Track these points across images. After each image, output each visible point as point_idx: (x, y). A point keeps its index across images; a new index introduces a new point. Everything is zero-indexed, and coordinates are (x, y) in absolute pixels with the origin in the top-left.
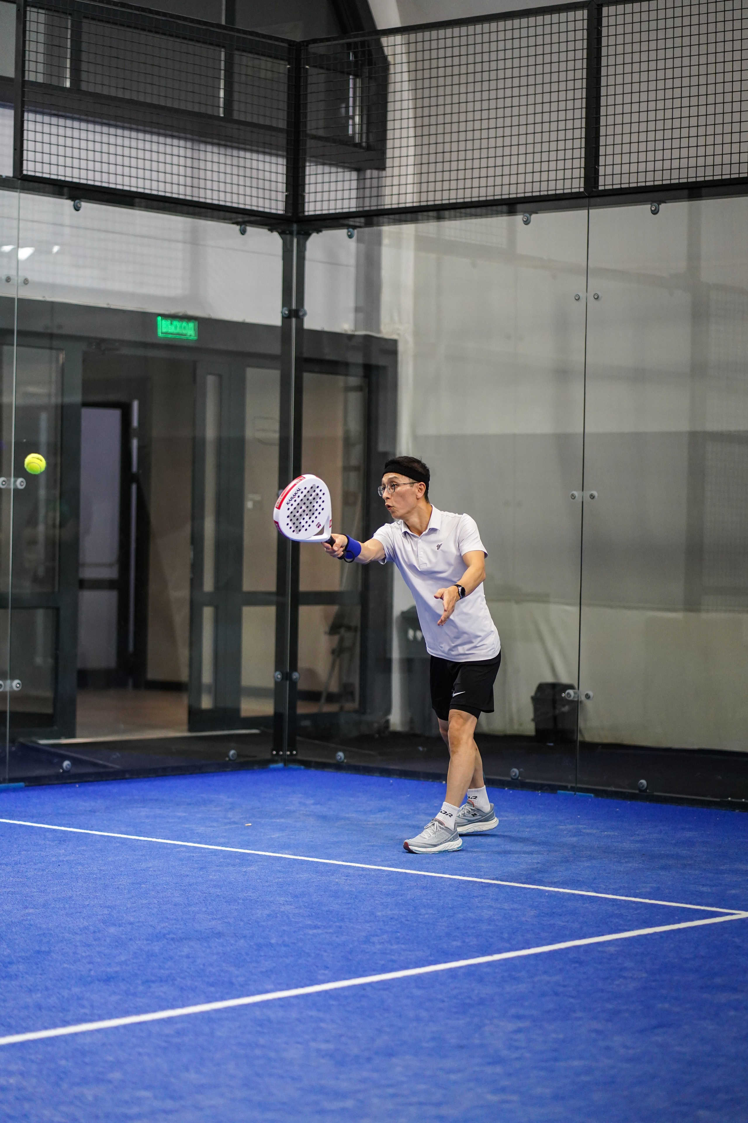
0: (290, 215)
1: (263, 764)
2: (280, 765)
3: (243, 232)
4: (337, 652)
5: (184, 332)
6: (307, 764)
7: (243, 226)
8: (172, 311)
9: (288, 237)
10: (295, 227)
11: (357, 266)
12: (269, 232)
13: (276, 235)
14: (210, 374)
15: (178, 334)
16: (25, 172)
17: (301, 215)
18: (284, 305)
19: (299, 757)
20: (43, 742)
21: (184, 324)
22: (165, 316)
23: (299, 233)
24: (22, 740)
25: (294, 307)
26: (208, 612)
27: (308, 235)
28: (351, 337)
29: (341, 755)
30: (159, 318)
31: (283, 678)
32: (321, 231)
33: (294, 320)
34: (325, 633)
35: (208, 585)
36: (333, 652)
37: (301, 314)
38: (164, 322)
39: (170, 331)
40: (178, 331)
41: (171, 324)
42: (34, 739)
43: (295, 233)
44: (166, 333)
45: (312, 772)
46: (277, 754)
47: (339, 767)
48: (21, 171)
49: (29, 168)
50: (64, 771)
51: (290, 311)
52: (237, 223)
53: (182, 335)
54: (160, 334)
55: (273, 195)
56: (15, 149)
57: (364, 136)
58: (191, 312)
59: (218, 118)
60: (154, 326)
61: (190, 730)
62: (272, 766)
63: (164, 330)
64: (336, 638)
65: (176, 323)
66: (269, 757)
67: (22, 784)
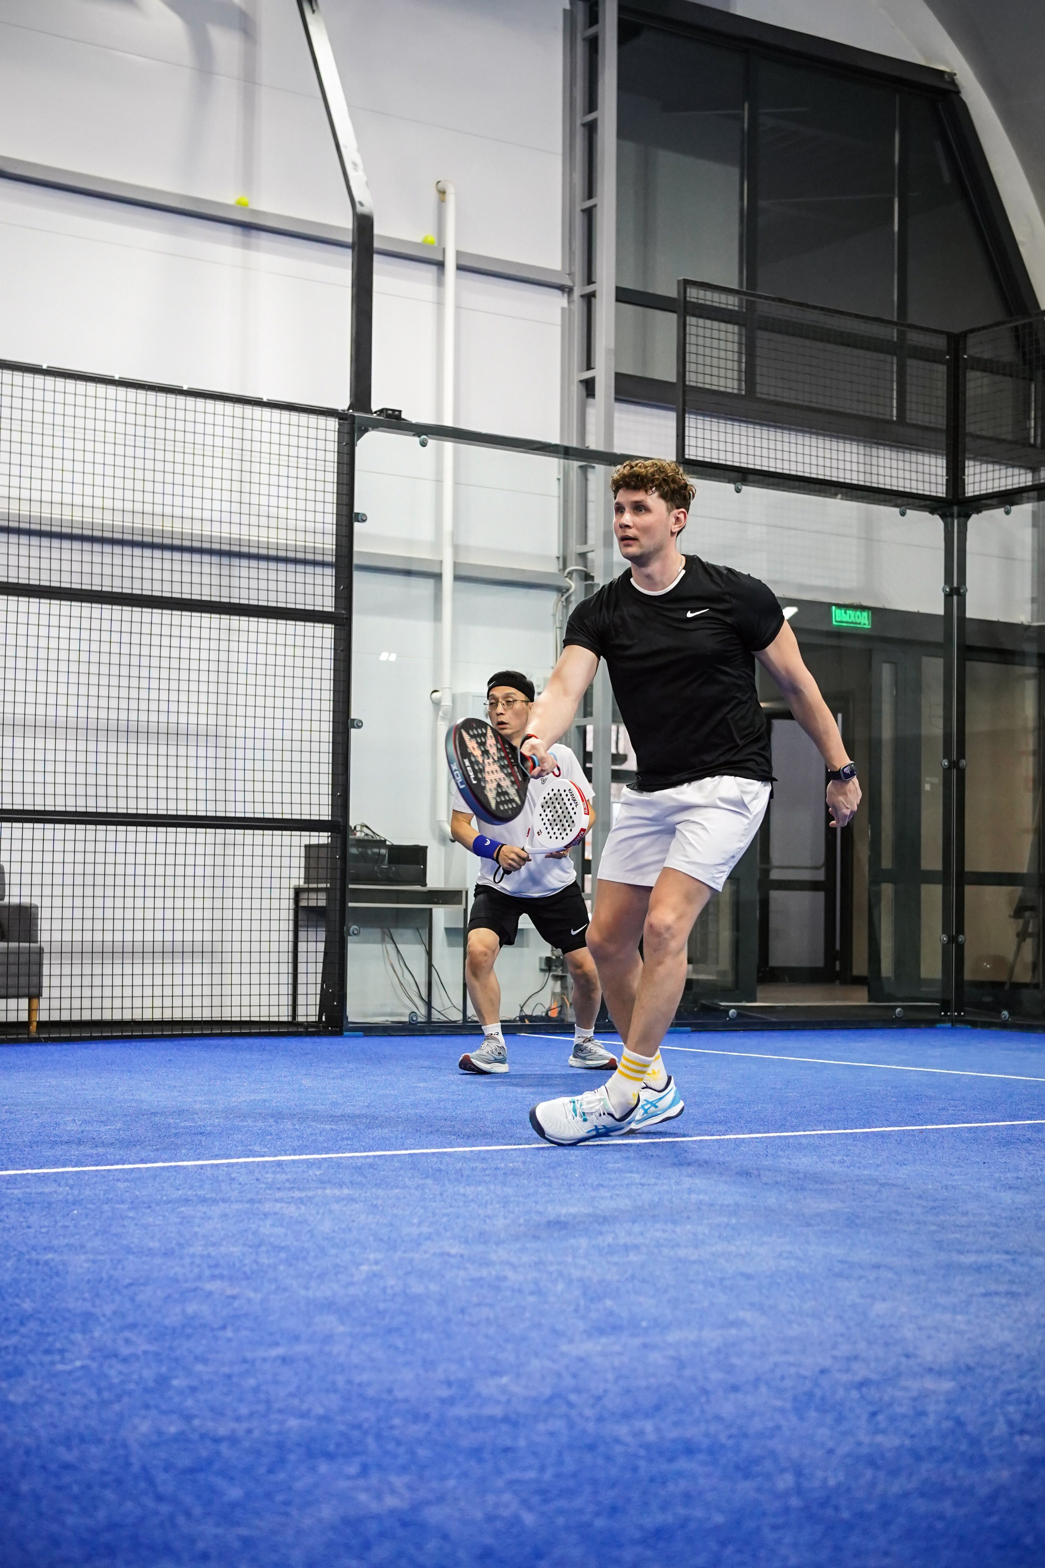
0: (951, 497)
1: (931, 1024)
2: (949, 1025)
3: (903, 514)
4: (1022, 936)
5: (858, 621)
6: (974, 1024)
7: (903, 508)
8: (847, 602)
9: (949, 519)
10: (955, 509)
11: (1033, 560)
12: (930, 515)
13: (937, 517)
14: (885, 662)
15: (852, 623)
16: (687, 457)
17: (960, 497)
18: (946, 583)
19: (968, 1018)
20: (722, 1004)
21: (858, 613)
22: (839, 606)
23: (959, 516)
24: (704, 1002)
25: (955, 585)
26: (887, 890)
27: (968, 516)
28: (1026, 628)
29: (1005, 1013)
30: (834, 608)
31: (949, 941)
32: (981, 512)
33: (955, 598)
34: (1010, 916)
35: (887, 862)
36: (1018, 935)
37: (962, 591)
38: (838, 611)
39: (844, 620)
40: (852, 619)
41: (846, 613)
42: (715, 1001)
43: (956, 514)
44: (841, 622)
45: (979, 1030)
46: (946, 1015)
47: (1004, 1025)
48: (683, 455)
49: (691, 453)
50: (730, 1019)
51: (952, 589)
52: (896, 506)
53: (856, 623)
54: (834, 623)
55: (933, 479)
56: (677, 436)
57: (1039, 439)
58: (864, 603)
59: (890, 422)
60: (829, 615)
61: (869, 1001)
62: (938, 1026)
63: (838, 619)
64: (1021, 921)
65: (848, 612)
66: (937, 1017)
67: (688, 1029)
